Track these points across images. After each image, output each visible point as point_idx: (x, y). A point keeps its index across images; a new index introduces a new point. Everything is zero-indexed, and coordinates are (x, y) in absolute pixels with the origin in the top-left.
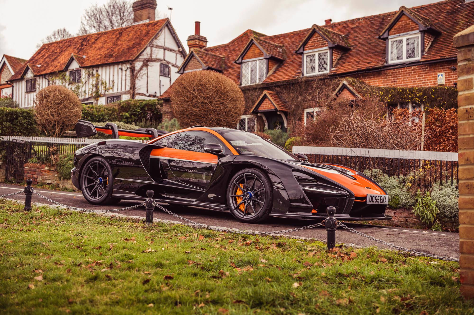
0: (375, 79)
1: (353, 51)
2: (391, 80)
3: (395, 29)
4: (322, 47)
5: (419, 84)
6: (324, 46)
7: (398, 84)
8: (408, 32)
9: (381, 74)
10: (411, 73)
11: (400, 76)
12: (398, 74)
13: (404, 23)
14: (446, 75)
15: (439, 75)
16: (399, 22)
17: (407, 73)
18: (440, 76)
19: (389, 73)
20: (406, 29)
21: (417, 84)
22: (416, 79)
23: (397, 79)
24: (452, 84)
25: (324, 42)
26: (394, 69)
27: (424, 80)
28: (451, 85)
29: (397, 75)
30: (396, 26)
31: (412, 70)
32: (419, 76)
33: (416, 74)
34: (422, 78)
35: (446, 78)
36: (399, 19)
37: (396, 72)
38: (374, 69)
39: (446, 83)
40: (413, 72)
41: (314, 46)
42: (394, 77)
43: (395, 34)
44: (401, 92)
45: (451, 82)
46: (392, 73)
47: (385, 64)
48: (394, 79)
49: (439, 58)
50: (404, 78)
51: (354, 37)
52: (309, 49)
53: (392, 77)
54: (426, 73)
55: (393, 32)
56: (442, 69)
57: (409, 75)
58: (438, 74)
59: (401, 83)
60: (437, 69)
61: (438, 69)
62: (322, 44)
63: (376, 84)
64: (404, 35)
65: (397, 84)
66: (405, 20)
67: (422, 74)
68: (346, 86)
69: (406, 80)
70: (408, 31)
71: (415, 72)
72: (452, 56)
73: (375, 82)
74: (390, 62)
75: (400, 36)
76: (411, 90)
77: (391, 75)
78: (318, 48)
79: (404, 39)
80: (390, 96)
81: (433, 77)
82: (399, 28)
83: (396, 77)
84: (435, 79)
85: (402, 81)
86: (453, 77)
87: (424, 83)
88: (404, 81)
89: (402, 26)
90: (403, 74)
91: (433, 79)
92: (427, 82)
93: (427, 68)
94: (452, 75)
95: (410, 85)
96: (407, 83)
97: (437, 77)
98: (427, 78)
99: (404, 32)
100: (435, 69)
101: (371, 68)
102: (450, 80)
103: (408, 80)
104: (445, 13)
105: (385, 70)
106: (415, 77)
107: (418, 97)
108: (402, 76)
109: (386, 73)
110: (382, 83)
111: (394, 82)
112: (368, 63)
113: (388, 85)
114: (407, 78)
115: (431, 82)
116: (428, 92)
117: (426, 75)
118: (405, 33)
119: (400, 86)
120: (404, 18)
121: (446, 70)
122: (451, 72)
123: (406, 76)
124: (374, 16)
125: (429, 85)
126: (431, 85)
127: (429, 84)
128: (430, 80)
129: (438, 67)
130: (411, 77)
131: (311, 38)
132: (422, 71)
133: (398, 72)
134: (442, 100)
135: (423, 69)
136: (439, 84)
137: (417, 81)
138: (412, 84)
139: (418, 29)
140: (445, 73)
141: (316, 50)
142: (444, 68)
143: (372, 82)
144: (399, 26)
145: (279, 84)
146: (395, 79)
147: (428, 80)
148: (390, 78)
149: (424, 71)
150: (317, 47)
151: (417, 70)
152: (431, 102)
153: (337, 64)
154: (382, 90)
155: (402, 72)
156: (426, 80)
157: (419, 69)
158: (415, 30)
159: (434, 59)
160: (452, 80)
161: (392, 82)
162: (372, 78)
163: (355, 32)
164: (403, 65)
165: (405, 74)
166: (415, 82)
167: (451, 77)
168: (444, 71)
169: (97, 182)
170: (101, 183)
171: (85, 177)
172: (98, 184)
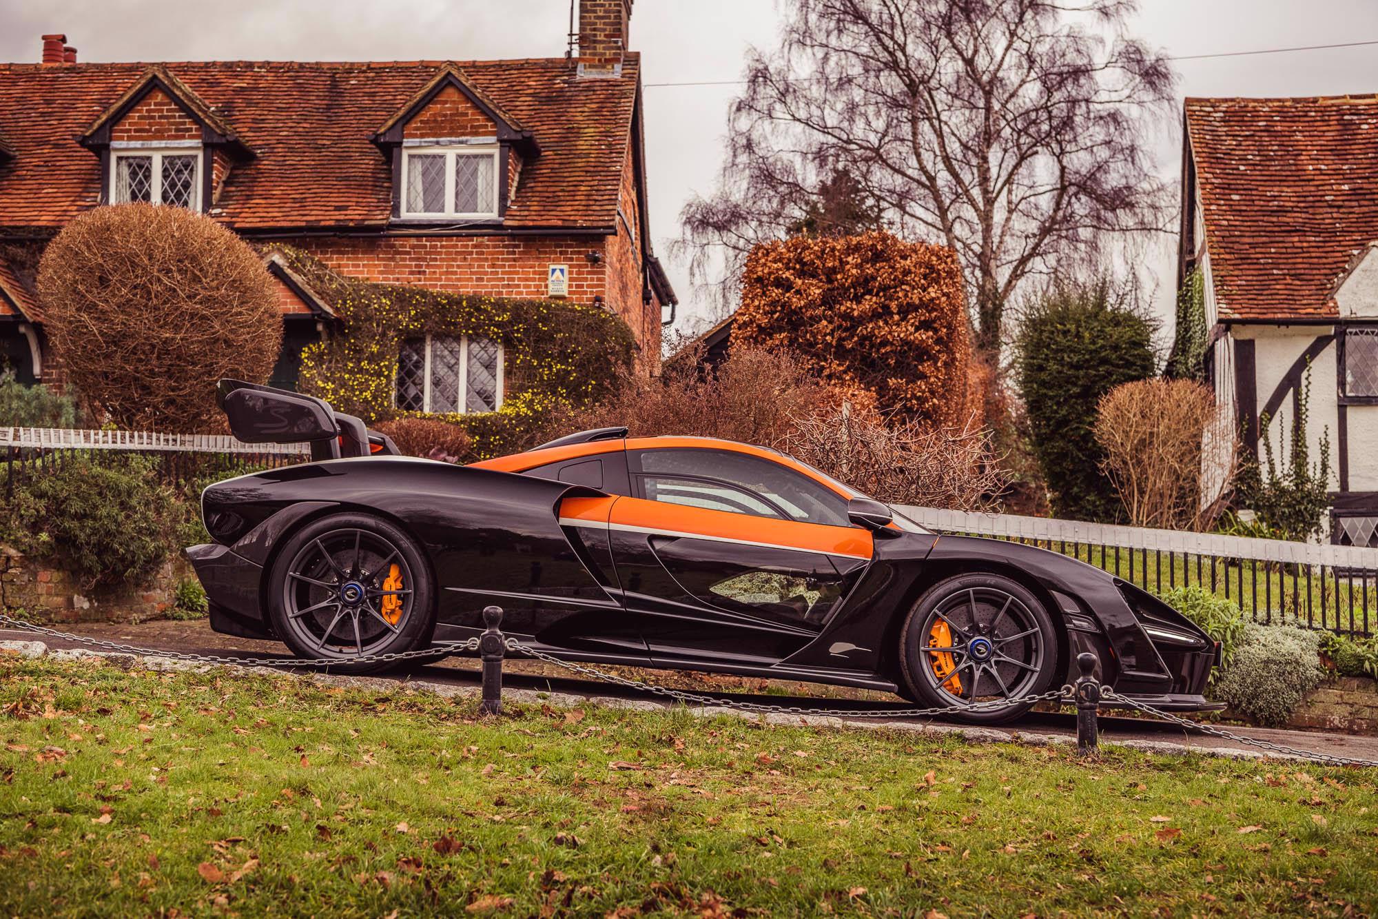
0: (357, 259)
1: (266, 164)
2: (410, 266)
3: (421, 122)
4: (176, 137)
5: (493, 286)
6: (183, 137)
7: (430, 279)
8: (464, 138)
9: (379, 246)
10: (471, 253)
11: (436, 260)
12: (430, 253)
13: (449, 109)
14: (571, 273)
15: (554, 271)
16: (436, 103)
17: (457, 253)
18: (558, 273)
19: (403, 246)
20: (453, 128)
21: (486, 286)
22: (486, 273)
23: (428, 266)
24: (588, 299)
25: (184, 123)
26: (418, 237)
27: (509, 279)
28: (586, 299)
29: (426, 253)
30: (426, 115)
31: (475, 246)
32: (493, 266)
33: (486, 259)
34: (503, 273)
35: (571, 279)
36: (436, 95)
37: (425, 246)
38: (361, 228)
39: (570, 293)
40: (477, 253)
41: (149, 131)
42: (418, 259)
43: (422, 136)
44: (444, 306)
45: (585, 293)
46: (413, 247)
47: (392, 219)
48: (416, 266)
49: (560, 223)
50: (448, 267)
51: (255, 121)
52: (130, 138)
53: (411, 259)
54: (514, 260)
55: (417, 129)
56: (561, 253)
57: (465, 259)
58: (552, 267)
59: (440, 280)
60: (545, 253)
61: (550, 253)
62: (177, 130)
63: (362, 272)
64: (451, 142)
65: (425, 279)
66: (454, 102)
67: (503, 260)
68: (282, 270)
69: (455, 273)
70: (463, 134)
71: (482, 253)
72: (595, 224)
73: (358, 266)
74: (405, 215)
75: (438, 143)
76: (475, 303)
77: (409, 253)
78: (162, 138)
79: (451, 155)
80: (413, 313)
81: (535, 273)
82: (436, 121)
83: (424, 260)
84: (540, 279)
85: (441, 274)
86: (592, 279)
87: (509, 286)
88: (447, 273)
89: (445, 116)
90: (446, 253)
91: (534, 280)
92: (518, 286)
93: (517, 246)
94: (588, 273)
95: (466, 286)
96: (459, 280)
97: (546, 273)
98: (517, 273)
99: (450, 135)
100: (540, 253)
101: (351, 224)
102: (582, 286)
103: (461, 273)
104: (528, 95)
105: (391, 236)
106: (483, 267)
107: (498, 325)
108: (442, 260)
109: (393, 246)
110: (380, 273)
111: (419, 273)
112: (338, 208)
113: (398, 279)
114: (458, 267)
115: (529, 286)
116: (526, 313)
117: (515, 266)
118: (453, 139)
119: (436, 286)
120: (451, 94)
121: (571, 259)
122: (587, 266)
123: (454, 260)
124: (301, 65)
125: (521, 293)
126: (527, 293)
127: (523, 293)
128: (527, 280)
129: (549, 246)
130: (470, 266)
131: (137, 103)
132: (502, 253)
133: (431, 247)
134: (570, 340)
135: (504, 246)
136: (551, 293)
137: (489, 280)
138: (472, 287)
139: (492, 133)
140: (570, 266)
141: (155, 144)
142: (566, 253)
143: (347, 266)
144: (434, 115)
145: (21, 234)
146: (421, 266)
147: (519, 279)
148: (404, 260)
149: (508, 253)
150: (159, 135)
151: (488, 246)
152: (536, 341)
153: (225, 197)
154: (386, 295)
155: (442, 247)
156: (513, 280)
157: (495, 247)
158: (485, 134)
159: (544, 223)
160: (588, 286)
161: (412, 273)
162: (348, 253)
163: (249, 103)
164: (447, 230)
165: (451, 253)
166: (481, 279)
167: (586, 279)
168: (565, 259)
169: (338, 598)
170: (360, 601)
171: (293, 578)
172: (345, 606)
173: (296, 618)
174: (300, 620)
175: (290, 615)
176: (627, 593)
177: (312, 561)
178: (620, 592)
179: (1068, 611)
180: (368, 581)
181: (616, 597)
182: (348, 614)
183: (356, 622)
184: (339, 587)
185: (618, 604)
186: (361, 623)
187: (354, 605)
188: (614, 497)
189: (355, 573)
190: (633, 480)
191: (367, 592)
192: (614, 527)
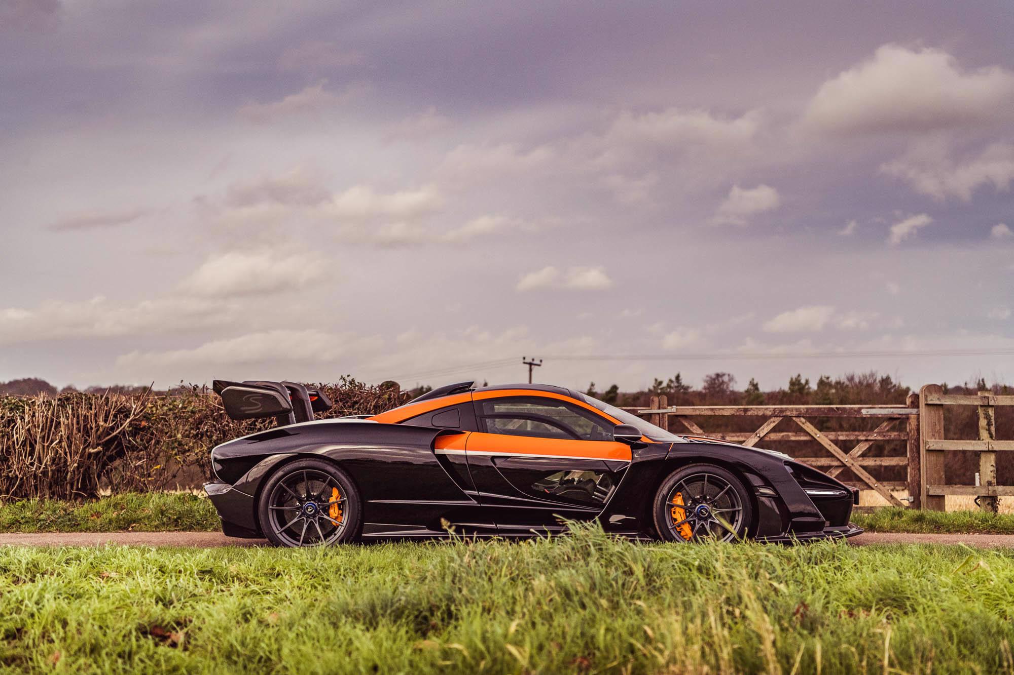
169: (303, 514)
170: (317, 512)
171: (272, 510)
172: (308, 517)
173: (280, 533)
174: (283, 533)
175: (277, 532)
176: (481, 493)
177: (281, 496)
178: (476, 493)
179: (756, 485)
180: (318, 498)
181: (474, 497)
182: (311, 522)
183: (317, 525)
184: (301, 507)
185: (476, 502)
186: (320, 525)
187: (314, 516)
188: (468, 433)
189: (309, 497)
190: (478, 419)
191: (319, 505)
192: (470, 453)
